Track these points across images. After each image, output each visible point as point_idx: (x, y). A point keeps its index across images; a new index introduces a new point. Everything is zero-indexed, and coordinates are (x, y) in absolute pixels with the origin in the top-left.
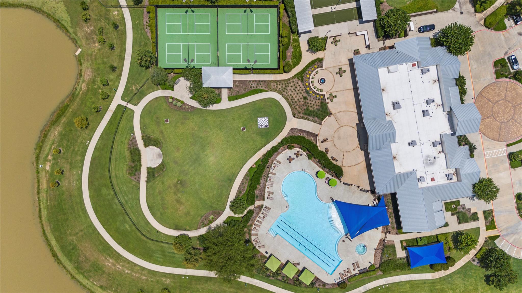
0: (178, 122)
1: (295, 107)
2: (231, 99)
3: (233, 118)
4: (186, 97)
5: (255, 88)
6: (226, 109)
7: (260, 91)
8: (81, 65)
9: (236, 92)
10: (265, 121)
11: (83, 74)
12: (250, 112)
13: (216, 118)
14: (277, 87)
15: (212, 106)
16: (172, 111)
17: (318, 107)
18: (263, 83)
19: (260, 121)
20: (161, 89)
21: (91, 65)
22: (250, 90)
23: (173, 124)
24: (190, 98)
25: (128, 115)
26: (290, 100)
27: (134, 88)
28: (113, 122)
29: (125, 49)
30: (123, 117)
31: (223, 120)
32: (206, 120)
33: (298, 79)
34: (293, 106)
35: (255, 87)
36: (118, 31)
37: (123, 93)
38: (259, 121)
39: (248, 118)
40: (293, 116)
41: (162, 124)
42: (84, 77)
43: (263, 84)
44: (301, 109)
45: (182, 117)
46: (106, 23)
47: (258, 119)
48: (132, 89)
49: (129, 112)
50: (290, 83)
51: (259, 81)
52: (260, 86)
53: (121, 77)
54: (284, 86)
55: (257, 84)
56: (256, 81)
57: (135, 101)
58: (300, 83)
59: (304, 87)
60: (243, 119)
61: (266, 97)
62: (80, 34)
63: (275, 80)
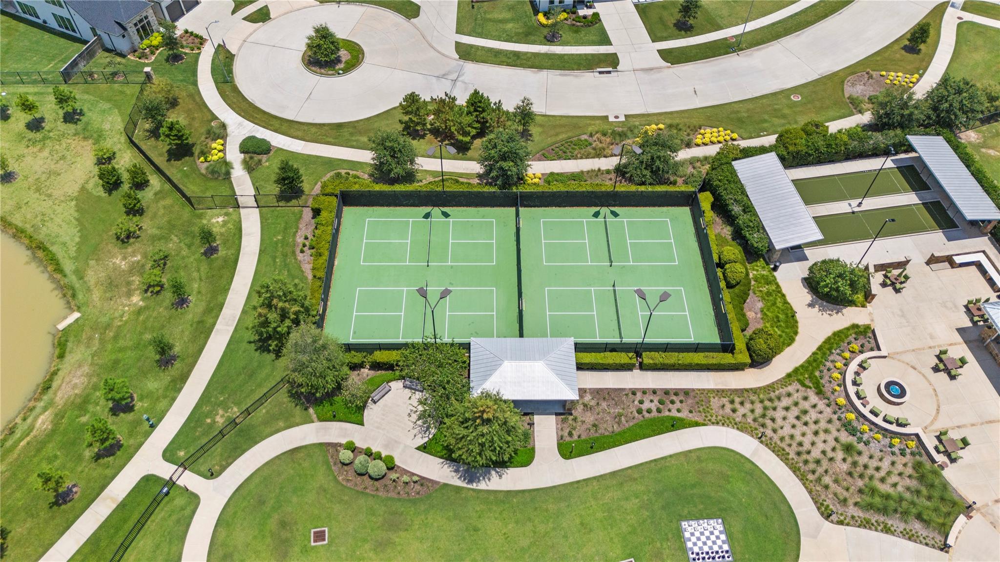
0: (365, 540)
1: (819, 480)
2: (567, 451)
3: (582, 524)
4: (406, 446)
5: (654, 414)
6: (554, 487)
7: (675, 425)
8: (61, 356)
9: (585, 426)
10: (712, 533)
11: (55, 385)
12: (646, 498)
13: (517, 522)
14: (734, 411)
15: (500, 476)
16: (346, 498)
17: (908, 482)
18: (682, 398)
19: (692, 534)
20: (316, 419)
21: (93, 356)
22: (635, 421)
23: (342, 549)
24: (418, 448)
25: (170, 515)
26: (792, 455)
27: (222, 416)
28: (103, 544)
29: (221, 306)
30: (149, 522)
31: (541, 528)
32: (476, 530)
33: (803, 385)
34: (811, 477)
35: (654, 409)
36: (212, 260)
37: (177, 435)
38: (687, 535)
39: (644, 521)
40: (822, 514)
41: (297, 549)
42: (55, 394)
43: (681, 402)
44: (847, 489)
45: (381, 519)
46: (182, 245)
47: (684, 524)
48: (214, 422)
49: (179, 501)
50: (779, 398)
51: (667, 392)
52: (674, 408)
53: (185, 383)
54: (759, 410)
55: (661, 402)
56: (654, 392)
57: (211, 461)
58: (814, 398)
59: (835, 413)
60: (625, 528)
61: (702, 446)
62: (92, 276)
63: (723, 391)
